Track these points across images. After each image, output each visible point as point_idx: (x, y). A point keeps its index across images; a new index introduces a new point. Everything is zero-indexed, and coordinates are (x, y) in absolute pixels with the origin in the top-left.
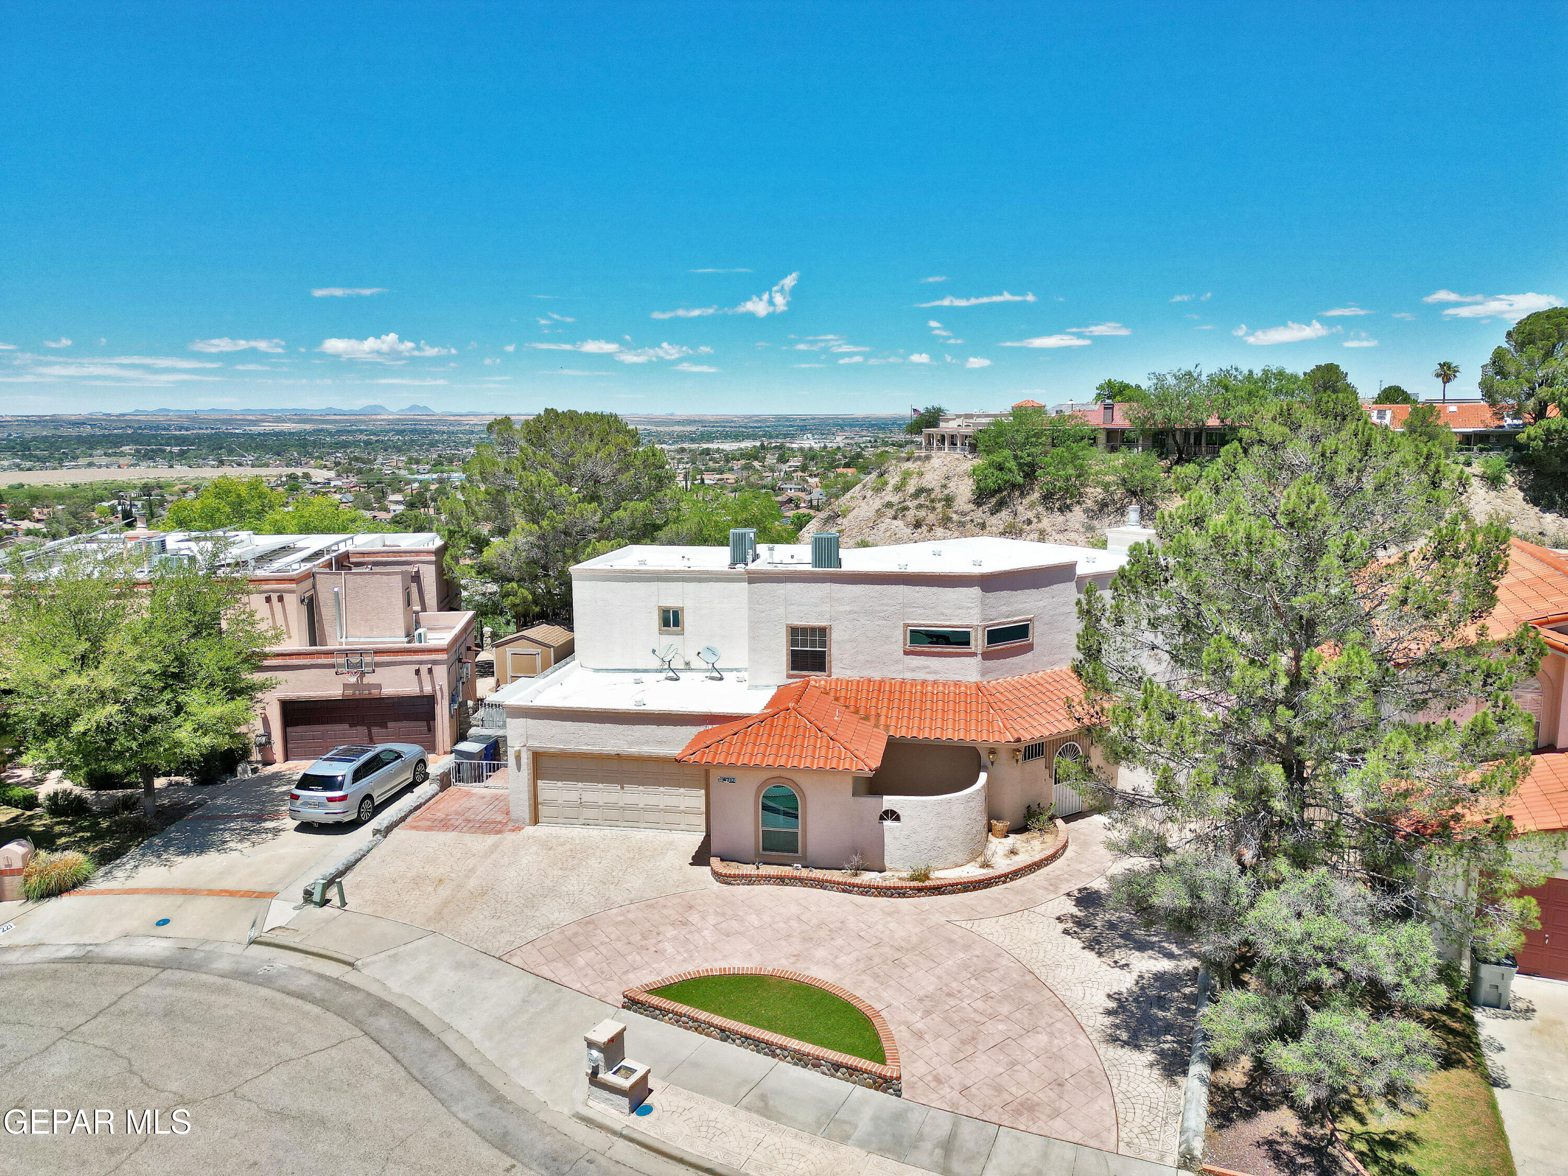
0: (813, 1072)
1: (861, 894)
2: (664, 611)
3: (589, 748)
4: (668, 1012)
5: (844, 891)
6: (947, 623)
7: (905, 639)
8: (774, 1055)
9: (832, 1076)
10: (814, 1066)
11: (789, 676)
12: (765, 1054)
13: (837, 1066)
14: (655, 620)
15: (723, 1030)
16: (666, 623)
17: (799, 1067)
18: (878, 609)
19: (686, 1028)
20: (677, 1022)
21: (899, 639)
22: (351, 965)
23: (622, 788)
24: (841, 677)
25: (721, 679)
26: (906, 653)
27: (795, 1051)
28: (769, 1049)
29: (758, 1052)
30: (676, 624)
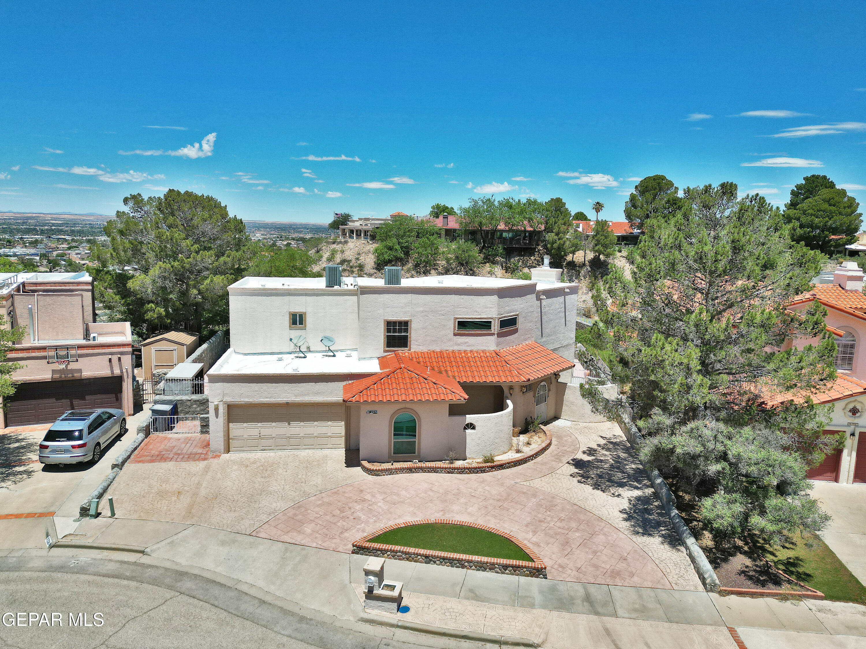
0: (490, 573)
2: (293, 315)
3: (268, 400)
4: (387, 551)
6: (479, 317)
7: (455, 327)
8: (463, 567)
9: (503, 573)
10: (490, 569)
11: (385, 351)
12: (457, 567)
13: (505, 567)
14: (287, 321)
15: (427, 557)
16: (294, 322)
17: (481, 572)
18: (440, 309)
19: (400, 559)
20: (393, 556)
21: (451, 326)
22: (142, 552)
23: (289, 424)
24: (417, 350)
25: (334, 356)
26: (455, 335)
27: (478, 562)
28: (461, 564)
29: (452, 566)
30: (301, 323)
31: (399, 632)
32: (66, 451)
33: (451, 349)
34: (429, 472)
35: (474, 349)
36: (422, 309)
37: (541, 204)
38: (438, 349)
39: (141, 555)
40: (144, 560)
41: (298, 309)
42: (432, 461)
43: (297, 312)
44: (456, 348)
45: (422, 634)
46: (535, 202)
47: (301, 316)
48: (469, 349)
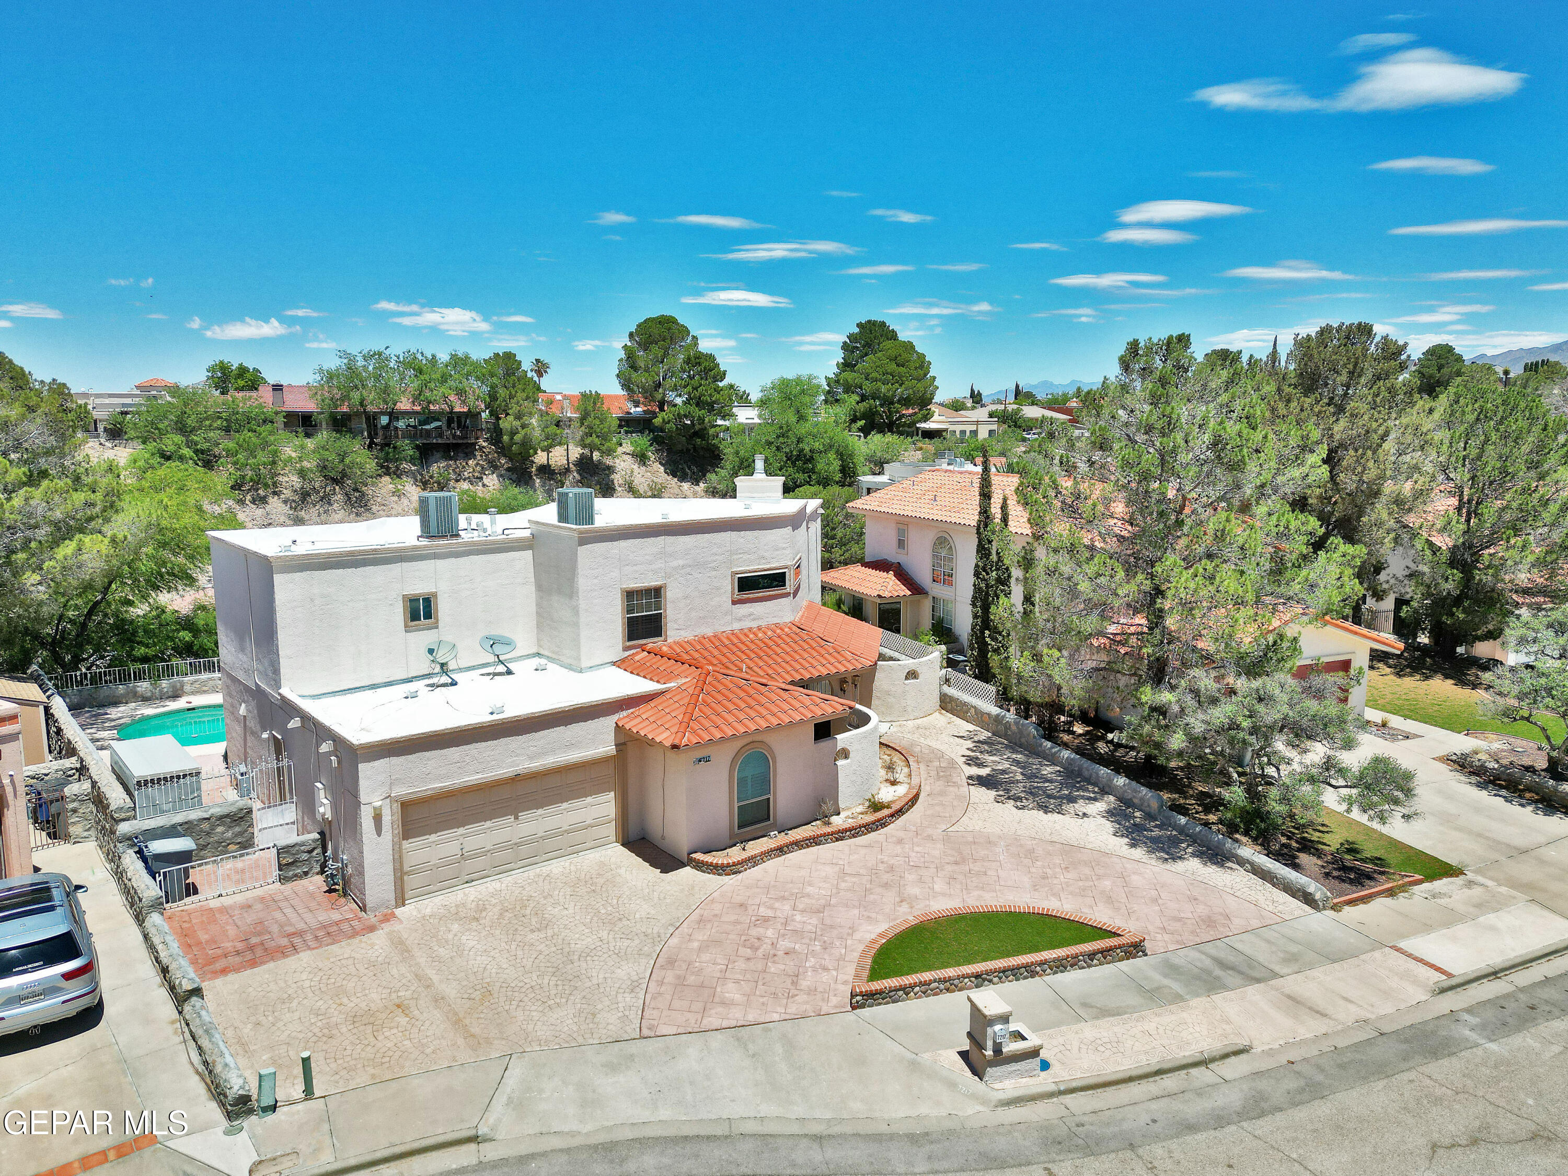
0: (1072, 972)
1: (854, 836)
2: (411, 600)
3: (480, 776)
4: (912, 987)
5: (837, 840)
6: (768, 566)
7: (733, 588)
8: (1033, 974)
9: (1089, 966)
10: (1072, 966)
11: (626, 649)
12: (1026, 978)
13: (1092, 955)
14: (399, 613)
15: (978, 976)
16: (414, 616)
17: (1060, 975)
18: (710, 559)
19: (935, 994)
20: (924, 993)
21: (728, 587)
22: (474, 1139)
23: (516, 818)
24: (677, 639)
25: (509, 672)
26: (734, 603)
27: (1054, 960)
28: (1030, 971)
29: (1017, 980)
30: (428, 616)
31: (1068, 1099)
32: (48, 990)
33: (728, 628)
34: (808, 846)
35: (763, 623)
36: (681, 562)
37: (476, 365)
38: (709, 632)
39: (473, 1146)
40: (490, 1152)
41: (420, 588)
42: (795, 828)
43: (420, 595)
44: (736, 626)
45: (1098, 1091)
46: (466, 358)
47: (428, 601)
48: (754, 625)
